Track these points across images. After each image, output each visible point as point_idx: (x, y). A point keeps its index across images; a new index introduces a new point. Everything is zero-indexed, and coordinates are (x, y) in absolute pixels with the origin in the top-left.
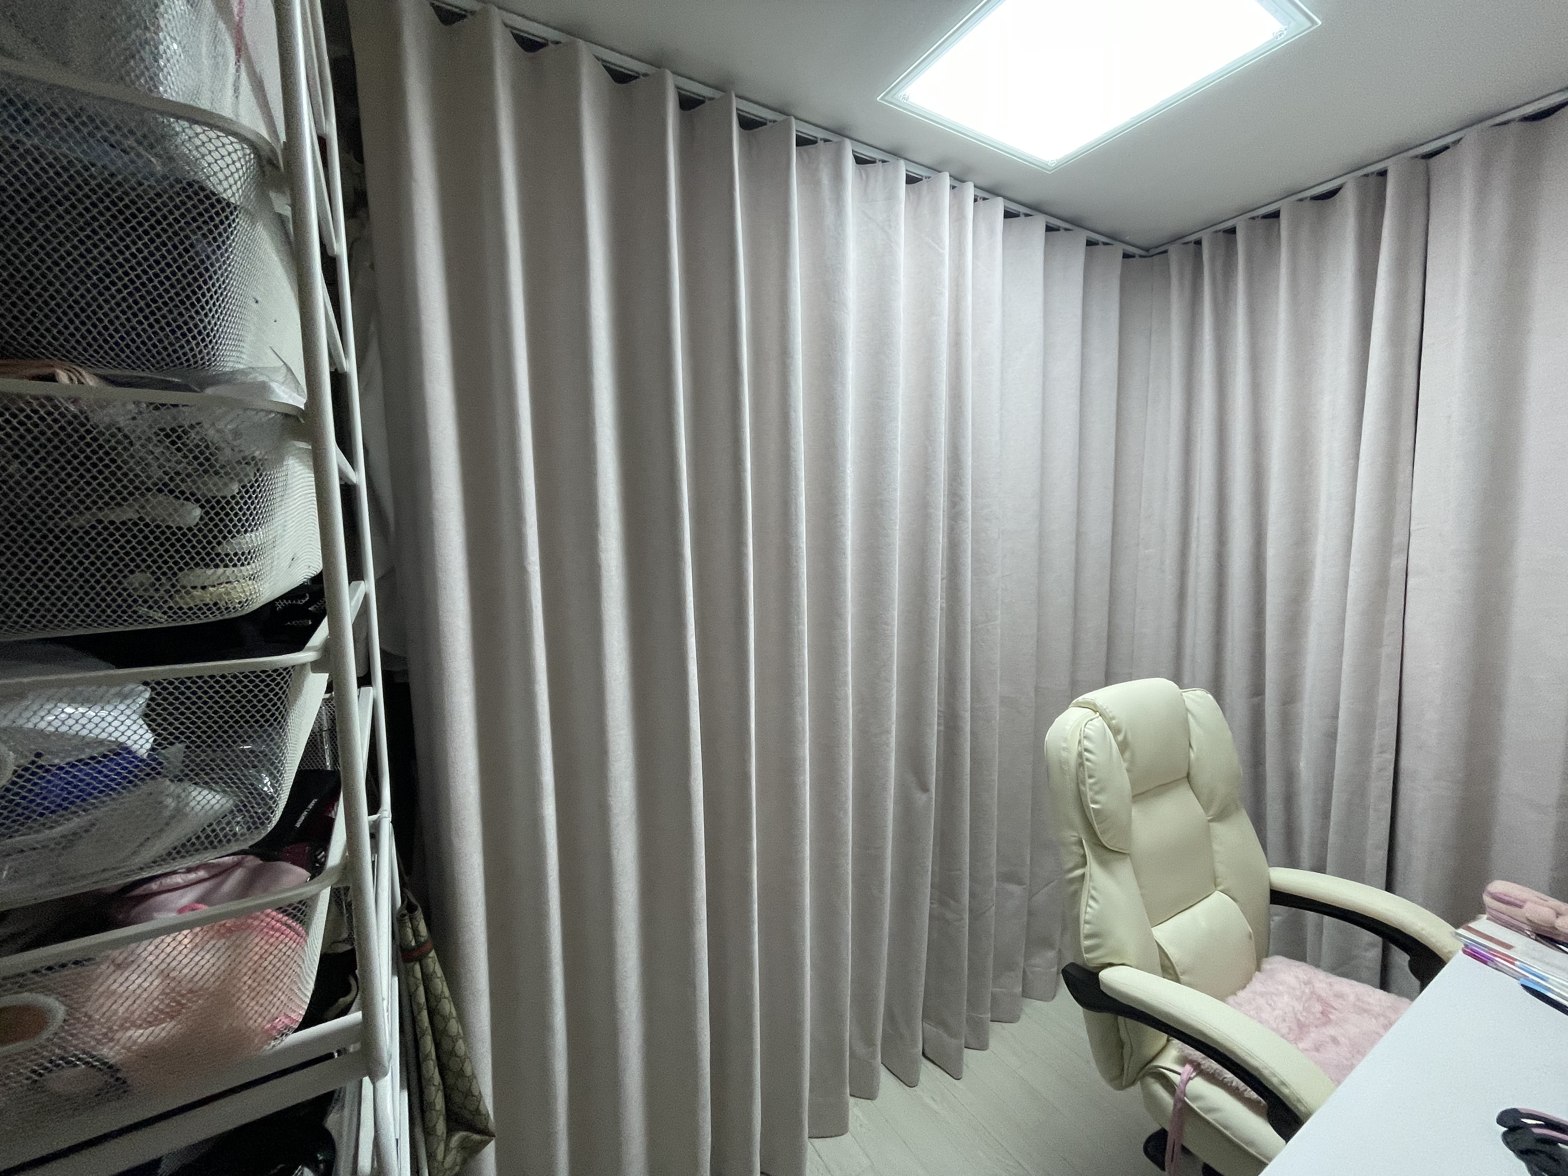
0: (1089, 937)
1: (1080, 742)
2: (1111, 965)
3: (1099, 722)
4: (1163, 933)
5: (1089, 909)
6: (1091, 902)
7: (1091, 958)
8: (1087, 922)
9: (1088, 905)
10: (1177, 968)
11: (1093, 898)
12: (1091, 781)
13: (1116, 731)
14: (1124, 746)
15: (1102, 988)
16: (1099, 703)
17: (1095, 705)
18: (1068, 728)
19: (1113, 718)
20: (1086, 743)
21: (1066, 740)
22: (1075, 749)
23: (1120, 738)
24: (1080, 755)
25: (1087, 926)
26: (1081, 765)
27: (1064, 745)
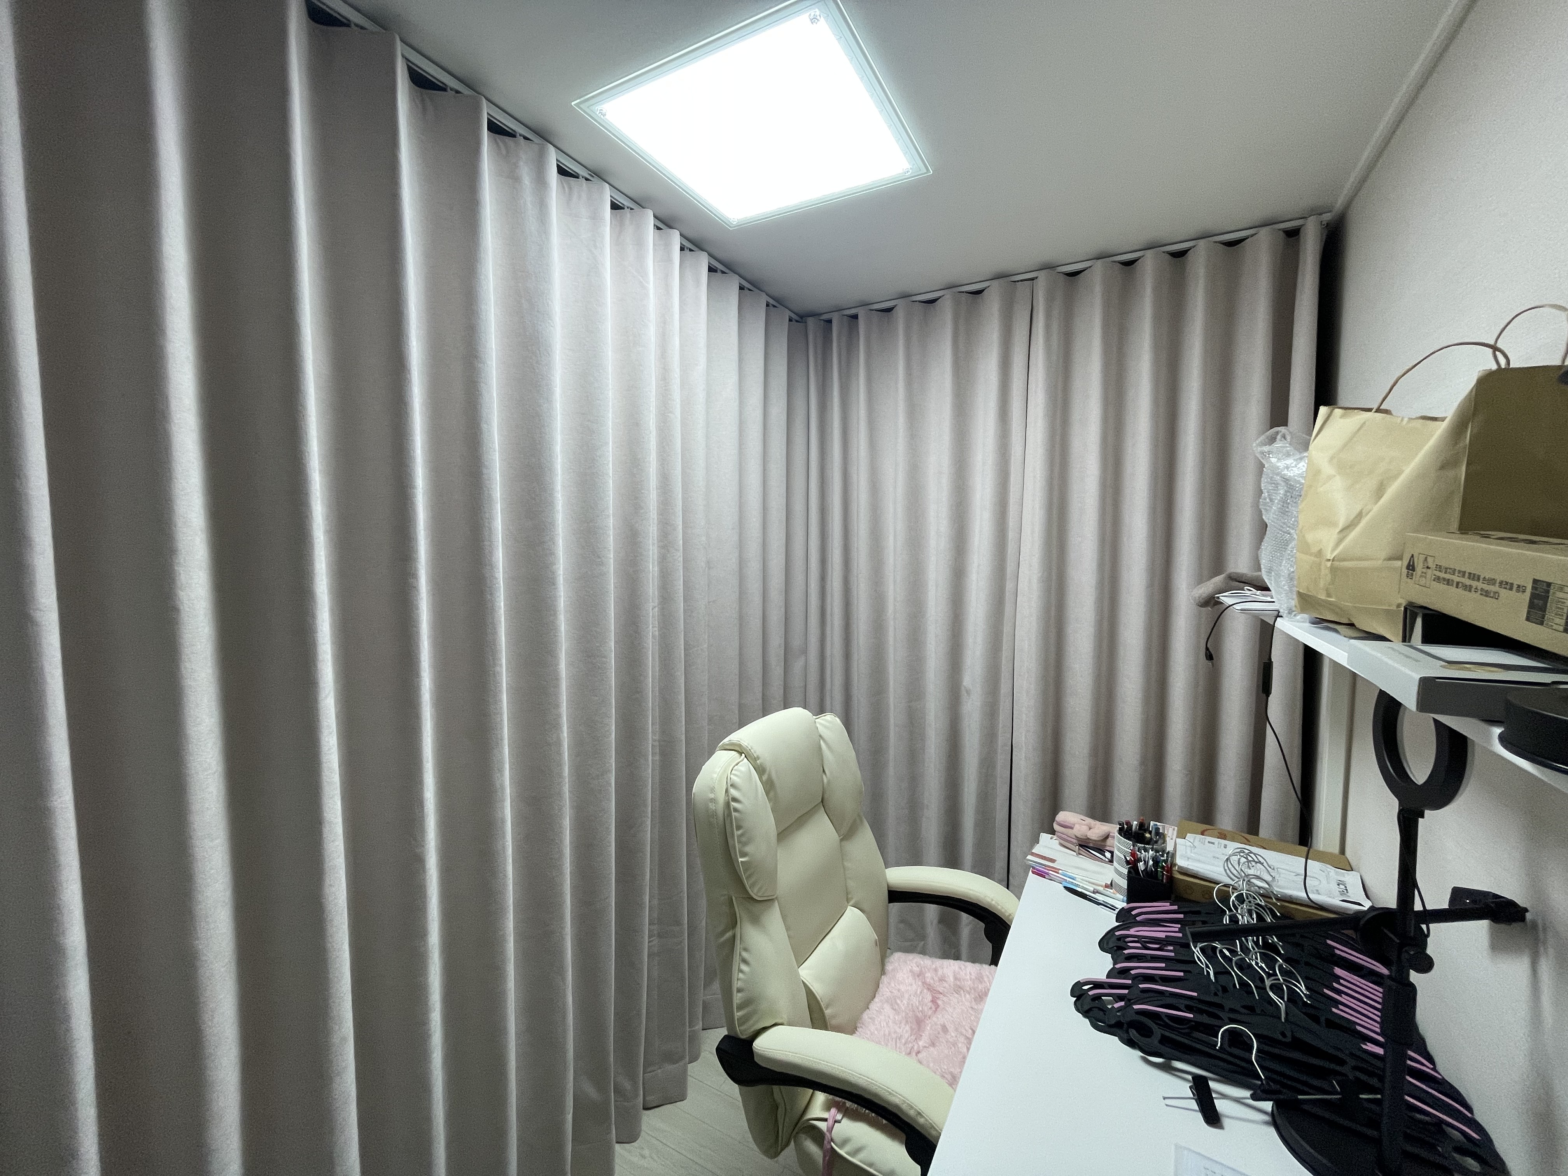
0: (740, 1008)
1: (727, 791)
2: (765, 1029)
3: (745, 765)
4: (806, 972)
5: (741, 975)
6: (744, 967)
7: (743, 1032)
8: (739, 990)
9: (741, 971)
10: (822, 1004)
11: (745, 961)
12: (740, 832)
13: (760, 770)
14: (769, 786)
15: (756, 1059)
16: (745, 743)
17: (740, 746)
18: (715, 776)
19: (758, 758)
20: (733, 792)
21: (712, 790)
22: (721, 798)
23: (765, 778)
24: (727, 805)
25: (739, 995)
26: (730, 815)
27: (712, 796)
